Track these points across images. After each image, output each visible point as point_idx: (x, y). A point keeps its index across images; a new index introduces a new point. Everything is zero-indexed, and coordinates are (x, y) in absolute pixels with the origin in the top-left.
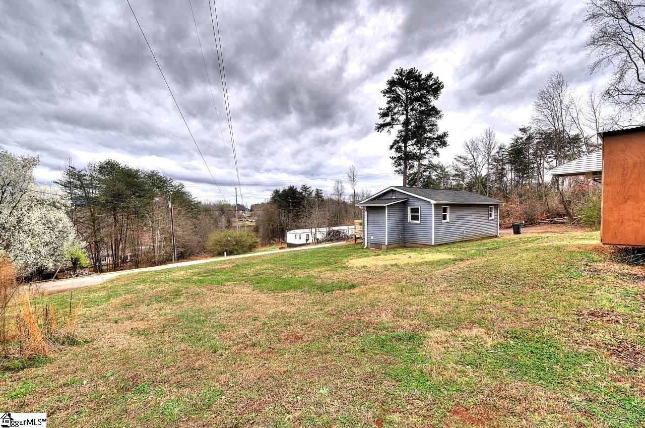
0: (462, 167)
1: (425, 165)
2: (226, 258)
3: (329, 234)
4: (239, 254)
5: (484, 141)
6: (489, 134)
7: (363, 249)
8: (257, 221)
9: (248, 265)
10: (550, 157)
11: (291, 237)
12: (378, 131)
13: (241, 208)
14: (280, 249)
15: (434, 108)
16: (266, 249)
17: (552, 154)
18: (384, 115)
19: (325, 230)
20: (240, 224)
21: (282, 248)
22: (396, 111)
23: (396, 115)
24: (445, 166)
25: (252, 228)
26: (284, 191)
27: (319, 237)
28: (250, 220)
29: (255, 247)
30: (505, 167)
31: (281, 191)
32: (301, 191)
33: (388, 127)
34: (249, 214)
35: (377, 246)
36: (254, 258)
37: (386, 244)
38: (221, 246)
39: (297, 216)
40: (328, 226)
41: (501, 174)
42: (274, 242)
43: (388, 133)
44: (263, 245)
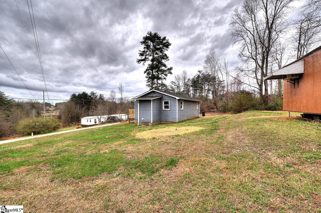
0: (174, 87)
1: (159, 84)
2: (33, 137)
3: (109, 119)
4: (45, 133)
5: (183, 76)
6: (185, 73)
7: (137, 126)
8: (60, 113)
9: (50, 143)
10: (206, 85)
11: (84, 121)
12: (138, 63)
13: (48, 105)
14: (77, 128)
15: (166, 55)
16: (66, 129)
17: (207, 84)
18: (142, 55)
19: (106, 117)
20: (47, 114)
21: (79, 128)
22: (147, 53)
23: (148, 56)
24: (168, 85)
25: (57, 117)
26: (79, 95)
27: (103, 120)
28: (55, 112)
29: (58, 128)
30: (190, 88)
31: (77, 94)
32: (90, 95)
33: (143, 62)
34: (54, 108)
35: (146, 124)
36: (57, 136)
37: (152, 122)
38: (29, 129)
39: (88, 109)
40: (108, 114)
41: (188, 91)
42: (72, 125)
43: (143, 65)
44: (64, 127)
